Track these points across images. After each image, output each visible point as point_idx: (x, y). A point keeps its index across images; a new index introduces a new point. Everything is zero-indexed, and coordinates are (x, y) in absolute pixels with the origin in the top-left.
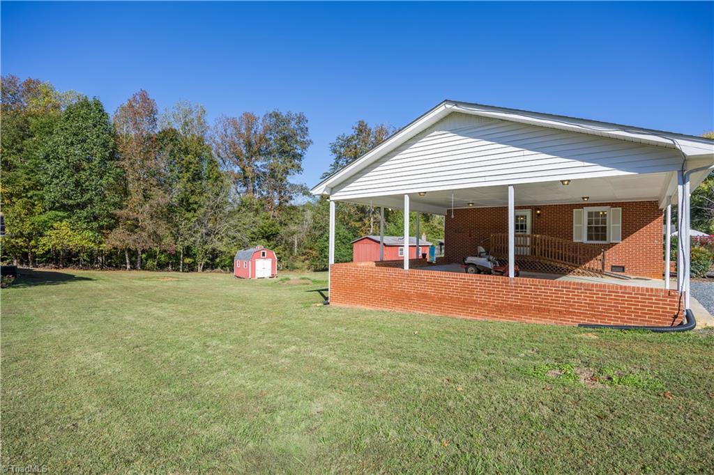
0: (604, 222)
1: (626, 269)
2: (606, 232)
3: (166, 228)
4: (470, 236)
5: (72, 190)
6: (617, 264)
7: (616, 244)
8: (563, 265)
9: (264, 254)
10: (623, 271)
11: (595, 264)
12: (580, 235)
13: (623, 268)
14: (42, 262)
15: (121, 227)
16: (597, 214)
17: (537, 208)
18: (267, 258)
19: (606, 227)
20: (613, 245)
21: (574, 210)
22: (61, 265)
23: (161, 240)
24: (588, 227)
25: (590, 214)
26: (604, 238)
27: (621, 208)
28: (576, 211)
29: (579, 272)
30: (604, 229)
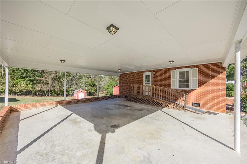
0: (188, 77)
1: (201, 105)
2: (189, 83)
3: (57, 83)
4: (128, 85)
5: (23, 72)
6: (195, 102)
7: (194, 90)
8: (163, 103)
9: (81, 92)
10: (199, 106)
11: (180, 102)
12: (175, 85)
13: (199, 104)
14: (20, 94)
15: (41, 83)
16: (184, 73)
17: (154, 71)
18: (83, 93)
19: (189, 80)
20: (193, 90)
21: (172, 71)
22: (26, 95)
23: (55, 87)
24: (179, 80)
25: (180, 73)
26: (188, 86)
27: (197, 69)
28: (172, 72)
29: (171, 107)
30: (188, 81)
